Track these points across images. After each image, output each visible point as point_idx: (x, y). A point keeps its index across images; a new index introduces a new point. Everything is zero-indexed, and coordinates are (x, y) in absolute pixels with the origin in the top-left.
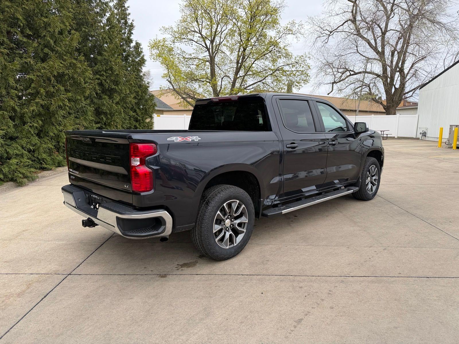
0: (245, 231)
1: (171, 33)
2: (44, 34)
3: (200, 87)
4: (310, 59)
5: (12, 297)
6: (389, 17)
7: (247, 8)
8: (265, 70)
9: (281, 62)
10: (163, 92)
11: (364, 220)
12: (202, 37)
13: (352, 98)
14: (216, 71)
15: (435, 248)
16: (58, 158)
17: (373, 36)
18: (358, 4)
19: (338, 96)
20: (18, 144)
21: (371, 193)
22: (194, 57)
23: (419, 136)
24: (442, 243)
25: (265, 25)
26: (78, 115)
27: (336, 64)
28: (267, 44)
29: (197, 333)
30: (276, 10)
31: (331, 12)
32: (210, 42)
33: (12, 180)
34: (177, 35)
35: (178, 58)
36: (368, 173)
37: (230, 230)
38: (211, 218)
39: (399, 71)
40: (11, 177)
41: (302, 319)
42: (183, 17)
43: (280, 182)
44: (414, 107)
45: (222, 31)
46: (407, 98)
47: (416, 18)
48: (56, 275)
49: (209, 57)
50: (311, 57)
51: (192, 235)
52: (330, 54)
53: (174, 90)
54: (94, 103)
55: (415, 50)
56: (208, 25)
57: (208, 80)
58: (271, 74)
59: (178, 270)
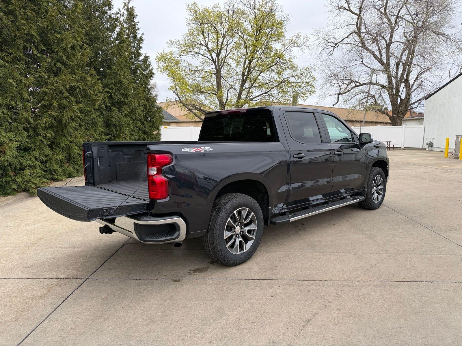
0: (254, 238)
1: (177, 46)
2: (58, 50)
3: (206, 98)
4: (315, 71)
5: (35, 299)
6: (394, 29)
7: (253, 22)
8: (271, 82)
9: (286, 74)
10: (170, 104)
11: (370, 228)
12: (208, 50)
13: (357, 109)
14: (222, 83)
15: (439, 255)
16: (68, 169)
17: (377, 47)
18: (362, 16)
19: (344, 107)
20: (32, 155)
21: (376, 202)
22: (201, 69)
23: (426, 147)
24: (446, 250)
25: (270, 37)
26: (88, 126)
27: (342, 75)
28: (273, 57)
29: (211, 332)
30: (281, 24)
31: (336, 25)
32: (216, 55)
33: (25, 190)
34: (184, 48)
35: (185, 70)
36: (373, 182)
37: (240, 237)
38: (222, 224)
39: (404, 82)
40: (24, 187)
41: (310, 320)
42: (190, 31)
43: (288, 191)
44: (420, 117)
45: (228, 44)
46: (413, 108)
47: (420, 30)
48: (75, 279)
49: (215, 69)
50: (317, 69)
51: (204, 241)
52: (335, 65)
53: (181, 102)
54: (103, 115)
55: (421, 61)
56: (214, 38)
57: (214, 92)
58: (277, 86)
59: (190, 274)
